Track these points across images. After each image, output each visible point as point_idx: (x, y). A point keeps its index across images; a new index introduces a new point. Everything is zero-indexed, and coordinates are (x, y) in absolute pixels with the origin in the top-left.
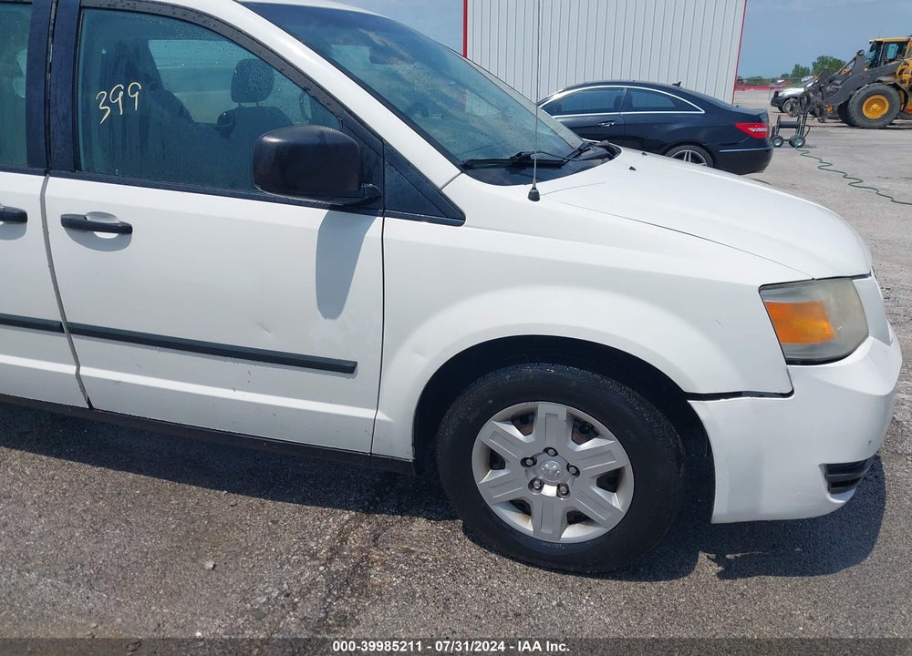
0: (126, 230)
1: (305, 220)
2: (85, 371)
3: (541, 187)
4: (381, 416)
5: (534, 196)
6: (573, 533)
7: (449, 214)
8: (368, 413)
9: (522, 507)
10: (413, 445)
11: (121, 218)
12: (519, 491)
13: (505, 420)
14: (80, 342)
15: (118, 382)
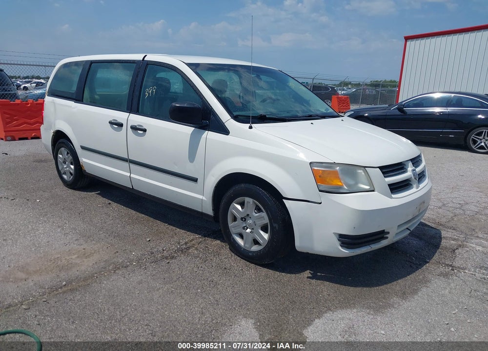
0: (145, 130)
1: (188, 130)
2: (132, 175)
3: (253, 125)
4: (204, 198)
5: (251, 128)
6: (255, 248)
7: (224, 131)
8: (200, 197)
9: (241, 236)
10: (213, 210)
11: (145, 127)
12: (240, 230)
13: (237, 204)
14: (132, 166)
15: (139, 180)
